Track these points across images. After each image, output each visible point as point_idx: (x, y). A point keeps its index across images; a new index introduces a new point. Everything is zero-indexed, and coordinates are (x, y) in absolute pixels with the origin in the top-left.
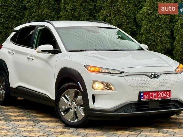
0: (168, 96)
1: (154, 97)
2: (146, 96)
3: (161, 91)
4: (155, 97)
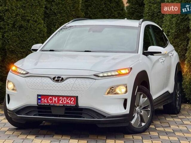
0: (72, 103)
1: (53, 102)
2: (44, 100)
3: (63, 96)
4: (55, 101)
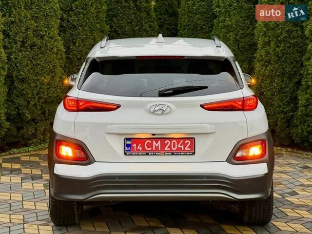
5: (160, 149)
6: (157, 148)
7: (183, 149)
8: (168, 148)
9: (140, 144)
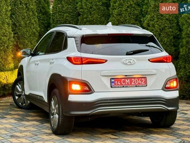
5: (129, 84)
6: (128, 83)
7: (141, 83)
8: (134, 83)
9: (119, 81)
